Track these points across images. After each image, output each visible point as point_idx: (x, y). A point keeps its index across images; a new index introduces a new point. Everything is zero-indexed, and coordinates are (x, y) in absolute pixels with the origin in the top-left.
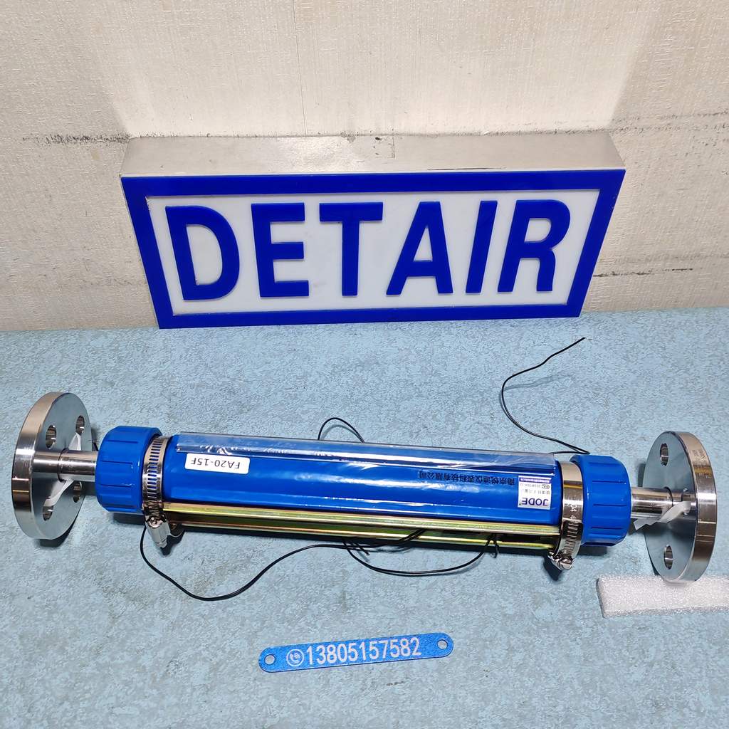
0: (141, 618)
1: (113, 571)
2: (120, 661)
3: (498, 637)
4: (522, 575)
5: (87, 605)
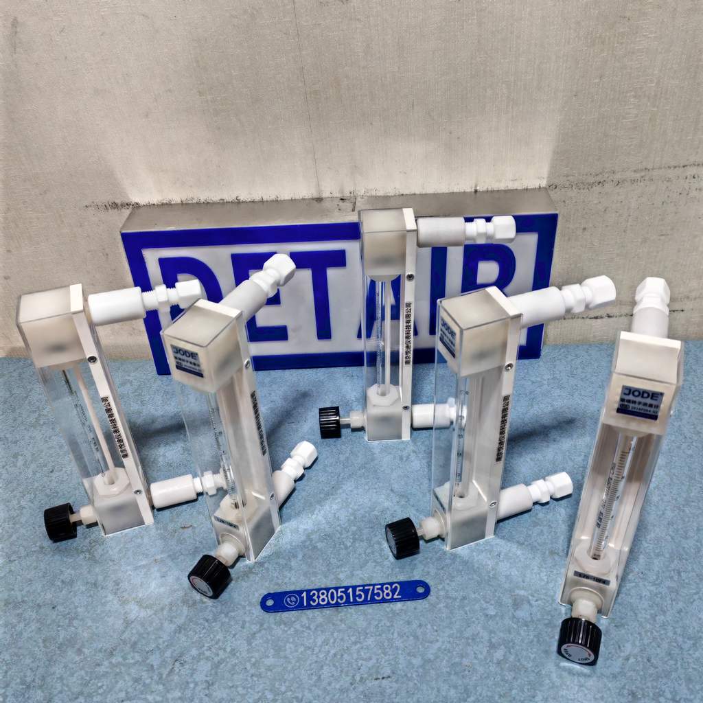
1: (128, 582)
2: (132, 661)
4: (503, 580)
5: (104, 612)
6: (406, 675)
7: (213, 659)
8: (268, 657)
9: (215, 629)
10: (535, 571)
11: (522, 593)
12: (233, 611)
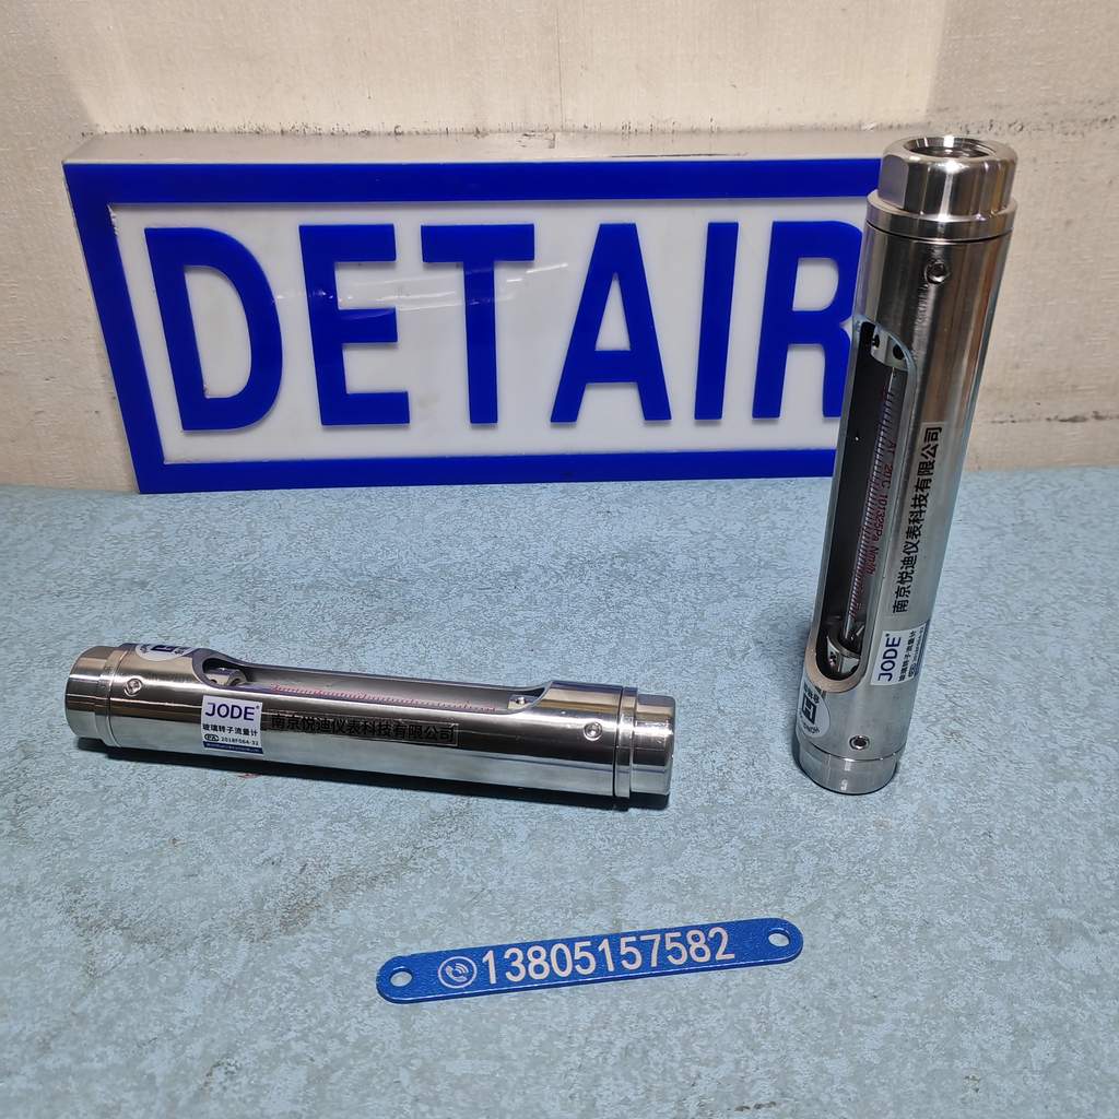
0: (154, 976)
1: (103, 887)
2: (97, 1065)
3: (986, 1006)
4: (1014, 885)
5: (35, 950)
6: (817, 1100)
7: (312, 1060)
8: (454, 1056)
9: (318, 990)
10: (1080, 868)
11: (1063, 913)
12: (366, 949)
